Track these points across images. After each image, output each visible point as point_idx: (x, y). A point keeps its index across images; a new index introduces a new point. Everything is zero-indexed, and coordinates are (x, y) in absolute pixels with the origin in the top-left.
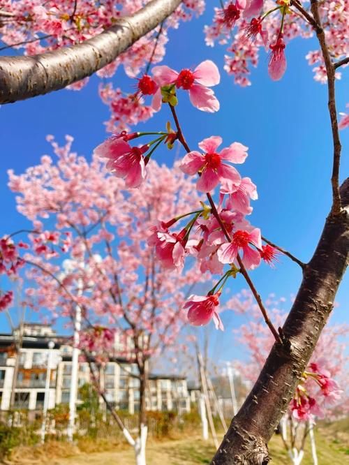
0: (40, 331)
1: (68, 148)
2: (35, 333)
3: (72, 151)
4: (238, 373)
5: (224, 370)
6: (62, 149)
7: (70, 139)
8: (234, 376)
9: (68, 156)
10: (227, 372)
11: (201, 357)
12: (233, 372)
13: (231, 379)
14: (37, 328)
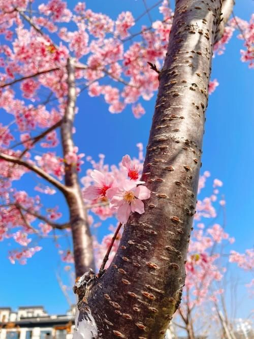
0: (33, 312)
1: (102, 162)
2: (30, 315)
3: (105, 163)
4: (249, 327)
5: (238, 326)
6: (98, 165)
7: (102, 156)
8: (247, 331)
9: (103, 168)
10: (240, 328)
11: (221, 313)
12: (246, 326)
13: (245, 333)
14: (31, 310)
